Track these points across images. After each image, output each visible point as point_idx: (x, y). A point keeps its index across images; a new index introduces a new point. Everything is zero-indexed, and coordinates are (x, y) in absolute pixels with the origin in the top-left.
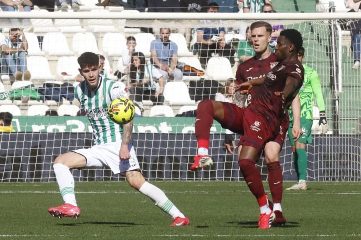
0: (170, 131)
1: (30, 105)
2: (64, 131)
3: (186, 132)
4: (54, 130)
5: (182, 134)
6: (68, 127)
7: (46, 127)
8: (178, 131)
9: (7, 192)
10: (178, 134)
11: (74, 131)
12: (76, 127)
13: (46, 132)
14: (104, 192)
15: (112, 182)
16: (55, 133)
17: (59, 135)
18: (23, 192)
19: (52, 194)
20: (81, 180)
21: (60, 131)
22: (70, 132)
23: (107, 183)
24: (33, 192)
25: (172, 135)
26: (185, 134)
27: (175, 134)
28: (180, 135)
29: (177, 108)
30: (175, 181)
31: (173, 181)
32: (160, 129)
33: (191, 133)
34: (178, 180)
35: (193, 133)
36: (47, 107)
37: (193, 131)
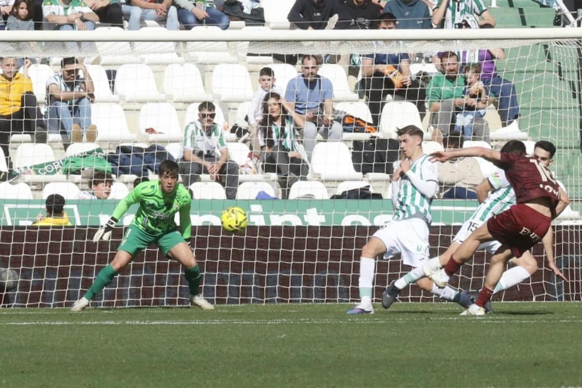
0: (322, 223)
3: (349, 224)
5: (341, 227)
8: (334, 223)
9: (61, 323)
10: (334, 227)
13: (123, 226)
14: (217, 322)
15: (230, 305)
18: (87, 323)
19: (132, 326)
23: (222, 308)
24: (102, 323)
25: (325, 230)
26: (346, 227)
27: (330, 228)
28: (338, 230)
29: (333, 184)
30: (331, 304)
31: (327, 303)
32: (306, 220)
33: (356, 225)
34: (336, 301)
35: (360, 225)
36: (124, 185)
37: (359, 222)
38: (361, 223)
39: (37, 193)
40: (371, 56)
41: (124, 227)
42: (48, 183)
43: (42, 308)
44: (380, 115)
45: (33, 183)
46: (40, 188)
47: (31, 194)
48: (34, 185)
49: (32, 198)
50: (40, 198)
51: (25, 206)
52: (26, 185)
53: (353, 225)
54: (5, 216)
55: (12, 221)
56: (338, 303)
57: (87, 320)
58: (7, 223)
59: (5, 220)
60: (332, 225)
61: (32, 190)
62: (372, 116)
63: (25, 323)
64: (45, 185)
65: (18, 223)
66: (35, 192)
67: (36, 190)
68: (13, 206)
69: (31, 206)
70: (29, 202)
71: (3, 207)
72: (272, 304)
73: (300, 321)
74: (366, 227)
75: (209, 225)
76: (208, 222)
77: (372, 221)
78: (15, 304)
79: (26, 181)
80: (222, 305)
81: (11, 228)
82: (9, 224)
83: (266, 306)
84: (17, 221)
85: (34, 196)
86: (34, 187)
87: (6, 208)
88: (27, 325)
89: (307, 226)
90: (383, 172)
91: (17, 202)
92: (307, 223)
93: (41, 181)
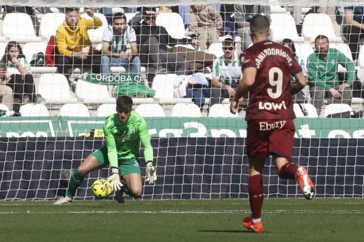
0: (312, 136)
1: (138, 104)
2: (180, 136)
3: (333, 137)
4: (167, 134)
5: (328, 139)
6: (186, 131)
7: (158, 132)
8: (322, 136)
9: (111, 212)
10: (321, 139)
11: (193, 135)
12: (195, 130)
13: (158, 137)
14: (231, 212)
15: (241, 199)
16: (169, 138)
17: (174, 141)
18: (130, 212)
19: (166, 214)
20: (202, 198)
21: (176, 136)
22: (188, 136)
23: (235, 202)
24: (143, 212)
25: (315, 141)
26: (331, 139)
27: (318, 139)
28: (325, 141)
30: (319, 198)
31: (317, 198)
32: (300, 134)
33: (339, 138)
34: (323, 196)
35: (341, 137)
36: (159, 106)
37: (341, 136)
38: (343, 136)
39: (93, 112)
40: (351, 8)
41: (159, 139)
42: (101, 104)
43: (96, 201)
44: (358, 54)
45: (89, 104)
46: (95, 108)
47: (88, 113)
48: (91, 106)
49: (88, 116)
50: (95, 116)
51: (84, 122)
52: (84, 106)
53: (337, 138)
54: (68, 130)
55: (74, 133)
56: (325, 198)
57: (130, 210)
58: (69, 135)
59: (68, 133)
60: (320, 138)
61: (89, 109)
62: (352, 54)
63: (83, 212)
64: (99, 105)
65: (78, 135)
66: (91, 111)
67: (92, 109)
68: (74, 122)
69: (88, 122)
70: (87, 119)
71: (67, 122)
72: (274, 199)
73: (290, 212)
74: (347, 139)
75: (225, 137)
76: (225, 135)
77: (351, 134)
78: (76, 197)
79: (85, 102)
80: (235, 199)
81: (73, 139)
82: (71, 135)
83: (269, 200)
84: (78, 133)
85: (90, 114)
86: (91, 107)
87: (69, 123)
88: (84, 213)
89: (301, 138)
90: (360, 97)
91: (78, 119)
92: (300, 136)
93: (96, 103)
